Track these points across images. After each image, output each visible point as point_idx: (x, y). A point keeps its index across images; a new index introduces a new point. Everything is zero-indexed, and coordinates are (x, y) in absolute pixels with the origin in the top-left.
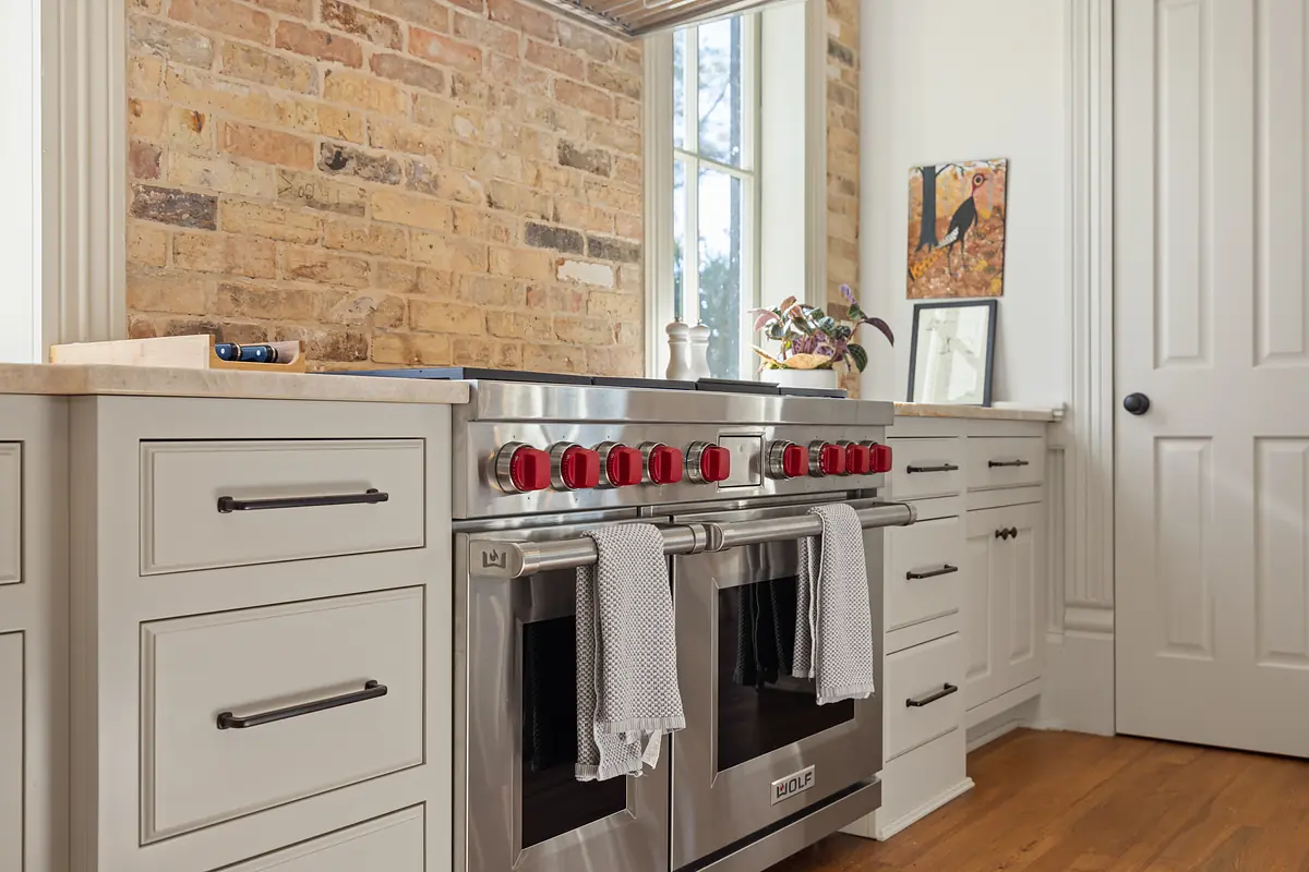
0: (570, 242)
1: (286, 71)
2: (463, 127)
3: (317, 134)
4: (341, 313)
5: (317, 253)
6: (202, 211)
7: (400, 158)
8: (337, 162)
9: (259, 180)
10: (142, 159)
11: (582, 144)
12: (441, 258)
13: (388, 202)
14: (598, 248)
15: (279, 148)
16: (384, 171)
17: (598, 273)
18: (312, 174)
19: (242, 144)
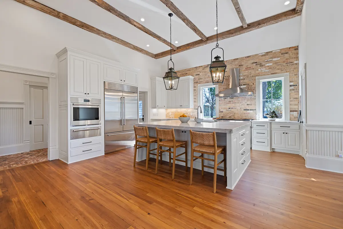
0: (248, 110)
1: (226, 105)
2: (238, 105)
3: (228, 107)
4: (230, 116)
5: (228, 113)
6: (222, 112)
7: (234, 108)
8: (229, 108)
9: (225, 110)
10: (220, 110)
11: (249, 103)
12: (237, 112)
13: (232, 110)
14: (251, 110)
15: (226, 108)
16: (232, 108)
17: (252, 111)
18: (228, 109)
19: (224, 109)
